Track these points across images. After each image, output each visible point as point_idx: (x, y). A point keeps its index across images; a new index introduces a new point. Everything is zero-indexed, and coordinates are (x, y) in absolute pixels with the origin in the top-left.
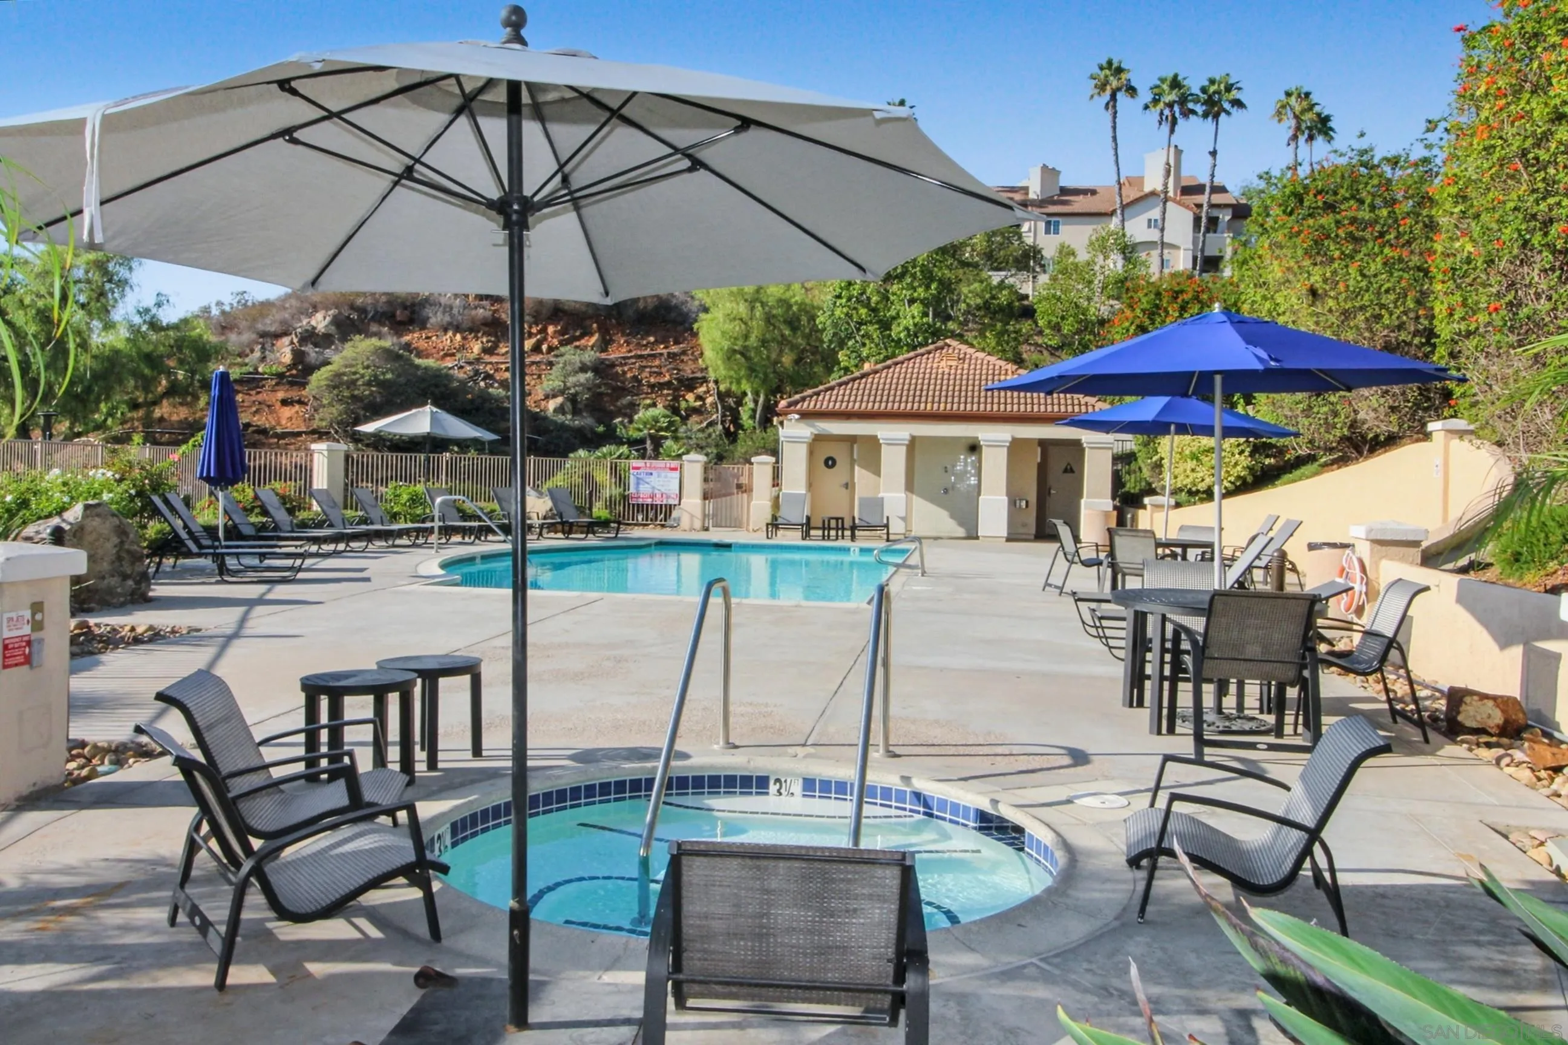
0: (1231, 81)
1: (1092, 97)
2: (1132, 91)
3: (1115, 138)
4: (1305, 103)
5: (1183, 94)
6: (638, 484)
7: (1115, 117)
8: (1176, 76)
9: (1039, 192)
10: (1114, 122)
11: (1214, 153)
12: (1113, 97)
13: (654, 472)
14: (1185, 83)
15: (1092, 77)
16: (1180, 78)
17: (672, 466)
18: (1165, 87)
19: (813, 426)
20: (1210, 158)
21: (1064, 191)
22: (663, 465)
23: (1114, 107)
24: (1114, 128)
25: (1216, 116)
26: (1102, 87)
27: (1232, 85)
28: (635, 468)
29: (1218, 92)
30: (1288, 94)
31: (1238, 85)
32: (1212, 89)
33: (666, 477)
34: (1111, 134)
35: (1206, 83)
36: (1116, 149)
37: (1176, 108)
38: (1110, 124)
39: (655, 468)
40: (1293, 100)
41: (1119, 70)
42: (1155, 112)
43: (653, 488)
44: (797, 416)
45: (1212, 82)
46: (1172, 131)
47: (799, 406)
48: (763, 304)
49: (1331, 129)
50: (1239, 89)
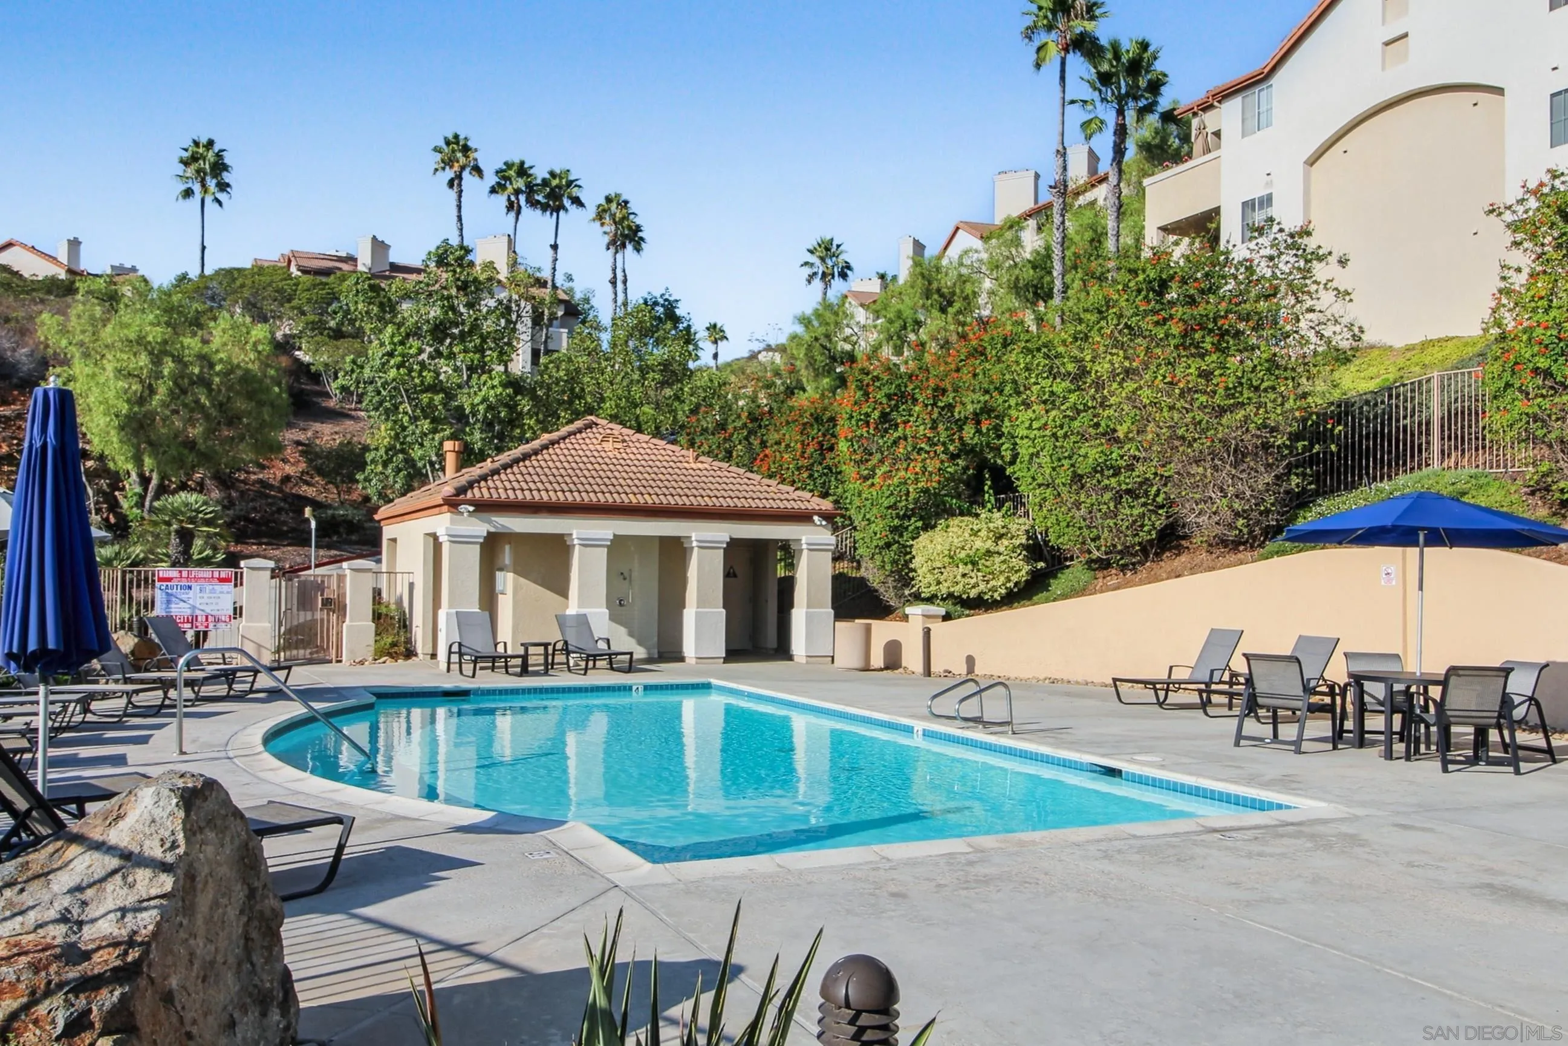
0: (571, 178)
1: (436, 170)
2: (477, 170)
3: (460, 218)
4: (624, 211)
5: (530, 182)
6: (169, 602)
7: (460, 196)
8: (522, 163)
9: (369, 262)
10: (460, 202)
11: (555, 247)
12: (459, 177)
13: (193, 584)
14: (531, 172)
15: (437, 150)
16: (526, 166)
17: (223, 575)
18: (512, 173)
19: (490, 522)
20: (551, 252)
21: (395, 268)
22: (208, 575)
23: (460, 185)
24: (459, 207)
25: (559, 208)
26: (448, 162)
27: (572, 182)
28: (161, 580)
29: (559, 187)
30: (609, 200)
31: (578, 183)
32: (555, 182)
33: (213, 591)
34: (455, 213)
35: (548, 176)
36: (461, 230)
37: (522, 198)
38: (454, 204)
39: (197, 579)
40: (614, 206)
41: (466, 149)
42: (501, 200)
43: (194, 607)
44: (471, 509)
45: (553, 175)
46: (517, 219)
47: (469, 495)
48: (178, 359)
49: (642, 239)
50: (580, 187)
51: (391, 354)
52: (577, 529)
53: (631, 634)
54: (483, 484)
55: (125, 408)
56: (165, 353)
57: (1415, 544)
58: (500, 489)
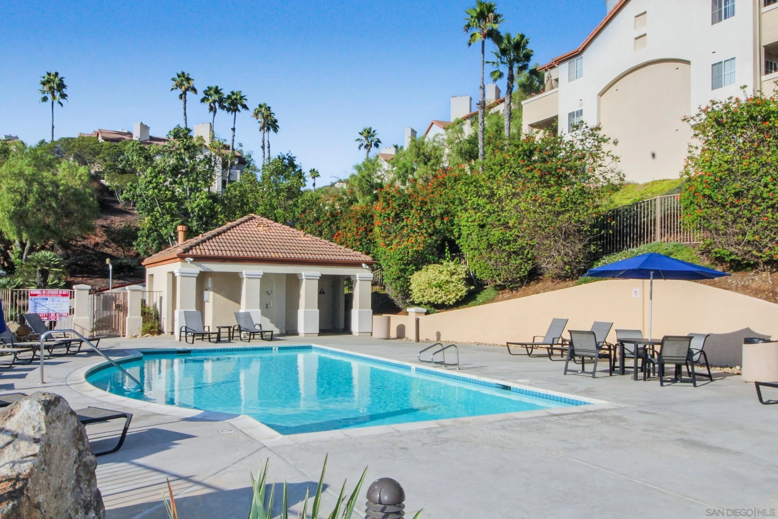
0: (242, 95)
1: (172, 89)
2: (194, 90)
3: (185, 114)
4: (268, 112)
5: (221, 97)
6: (36, 306)
7: (185, 103)
8: (217, 87)
9: (139, 136)
10: (185, 106)
11: (234, 129)
12: (185, 93)
13: (49, 298)
14: (221, 91)
15: (174, 79)
16: (219, 88)
17: (64, 293)
18: (212, 92)
19: (201, 266)
20: (232, 132)
21: (152, 139)
22: (56, 293)
23: (185, 97)
24: (185, 109)
25: (236, 110)
26: (180, 85)
27: (242, 97)
28: (32, 295)
29: (236, 99)
30: (260, 106)
31: (245, 98)
32: (234, 97)
33: (59, 301)
34: (183, 111)
35: (230, 94)
36: (186, 120)
37: (217, 104)
38: (183, 106)
39: (50, 295)
40: (263, 109)
41: (188, 79)
42: (207, 105)
43: (49, 309)
44: (192, 260)
45: (233, 93)
46: (214, 115)
47: (191, 253)
49: (277, 126)
50: (246, 100)
51: (150, 182)
52: (245, 270)
53: (272, 322)
54: (197, 247)
55: (12, 208)
56: (34, 180)
57: (649, 278)
58: (206, 250)
